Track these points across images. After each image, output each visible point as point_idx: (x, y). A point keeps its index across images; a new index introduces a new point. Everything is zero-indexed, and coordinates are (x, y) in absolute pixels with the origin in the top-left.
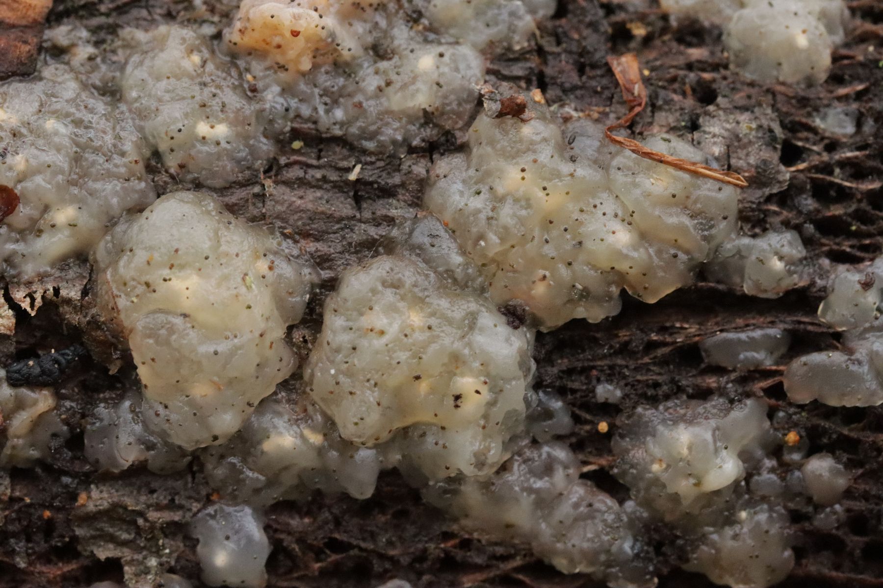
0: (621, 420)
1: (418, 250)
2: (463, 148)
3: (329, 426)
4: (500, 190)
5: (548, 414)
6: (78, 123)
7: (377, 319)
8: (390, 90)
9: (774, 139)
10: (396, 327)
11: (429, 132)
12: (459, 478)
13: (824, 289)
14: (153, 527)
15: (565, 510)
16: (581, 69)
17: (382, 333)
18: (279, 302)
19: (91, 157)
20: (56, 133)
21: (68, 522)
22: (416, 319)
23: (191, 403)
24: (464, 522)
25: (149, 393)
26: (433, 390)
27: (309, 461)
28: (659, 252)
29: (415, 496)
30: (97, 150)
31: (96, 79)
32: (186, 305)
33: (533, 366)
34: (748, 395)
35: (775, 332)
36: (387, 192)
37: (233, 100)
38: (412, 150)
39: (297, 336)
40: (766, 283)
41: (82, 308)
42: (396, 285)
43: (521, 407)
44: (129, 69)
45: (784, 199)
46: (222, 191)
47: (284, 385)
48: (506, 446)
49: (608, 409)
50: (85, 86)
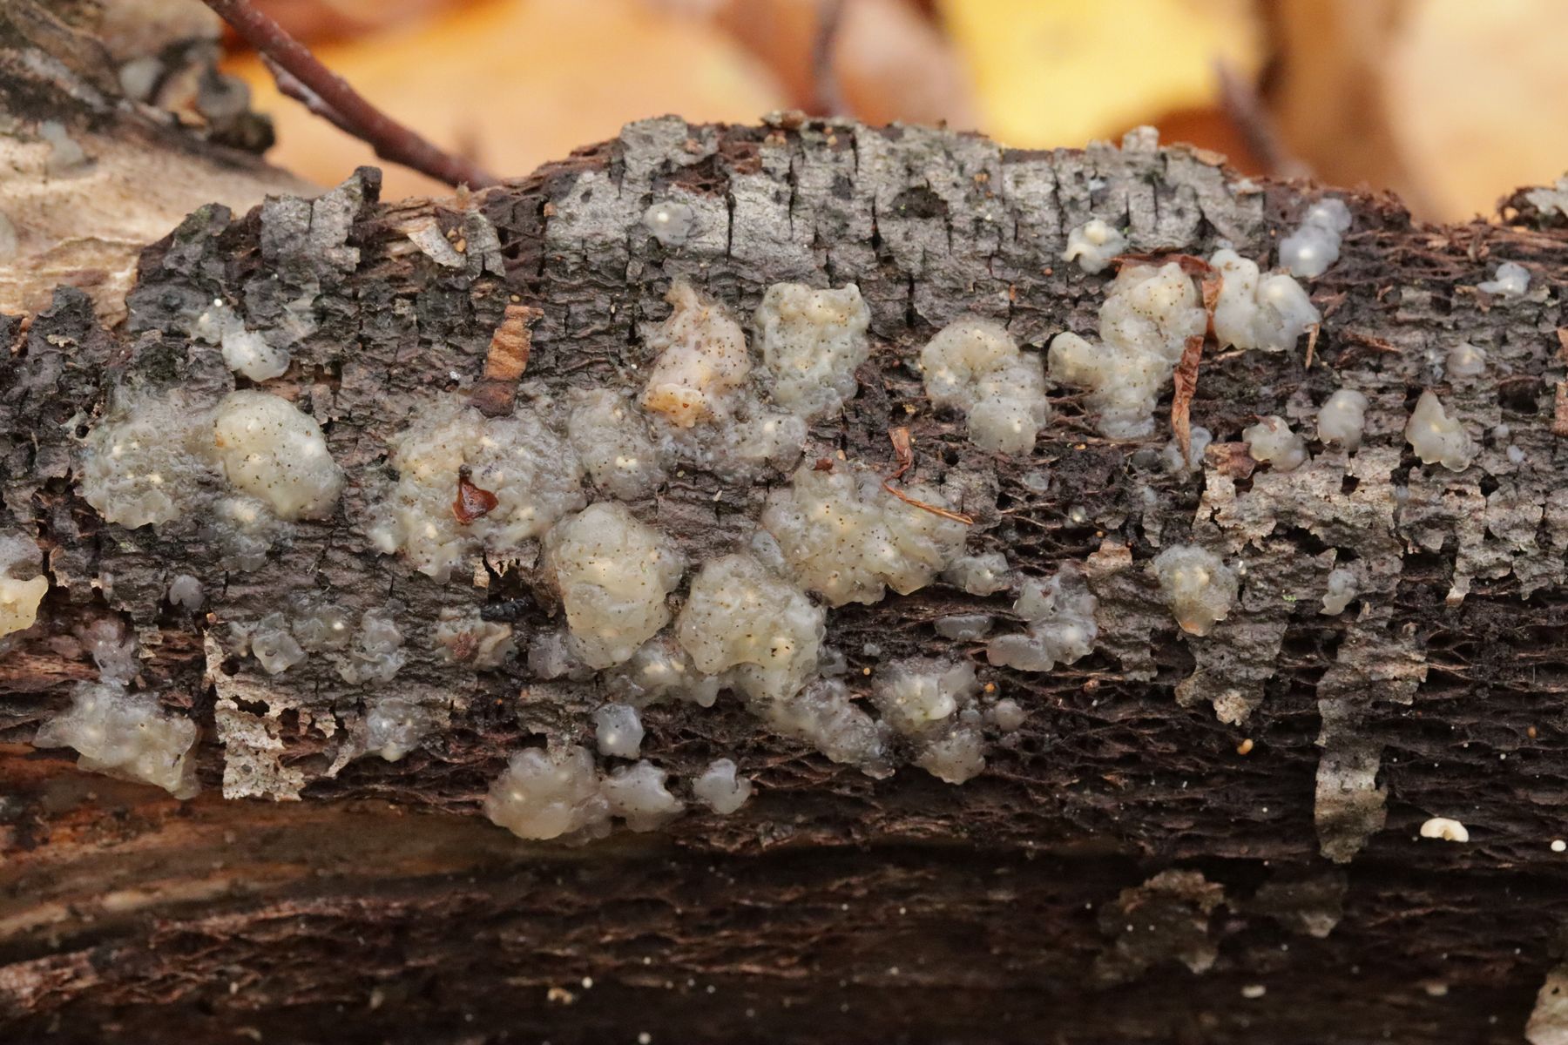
0: (878, 668)
1: (755, 551)
2: (789, 485)
3: (689, 660)
4: (812, 518)
5: (832, 661)
6: (539, 453)
7: (726, 597)
8: (745, 444)
9: (993, 492)
10: (738, 602)
11: (768, 473)
12: (771, 699)
13: (1018, 593)
14: (568, 716)
15: (838, 723)
16: (870, 435)
17: (728, 606)
18: (662, 579)
19: (546, 476)
20: (524, 458)
21: (513, 708)
22: (751, 597)
23: (601, 641)
24: (773, 725)
25: (572, 632)
26: (758, 644)
27: (674, 681)
28: (912, 564)
29: (741, 706)
30: (550, 472)
31: (551, 420)
32: (603, 580)
33: (825, 630)
34: (963, 658)
35: (984, 618)
36: (738, 510)
37: (640, 442)
38: (756, 484)
39: (672, 600)
40: (980, 587)
41: (534, 574)
42: (739, 575)
43: (815, 658)
44: (574, 416)
45: (996, 532)
46: (629, 502)
47: (662, 631)
48: (802, 680)
49: (872, 660)
50: (545, 425)
